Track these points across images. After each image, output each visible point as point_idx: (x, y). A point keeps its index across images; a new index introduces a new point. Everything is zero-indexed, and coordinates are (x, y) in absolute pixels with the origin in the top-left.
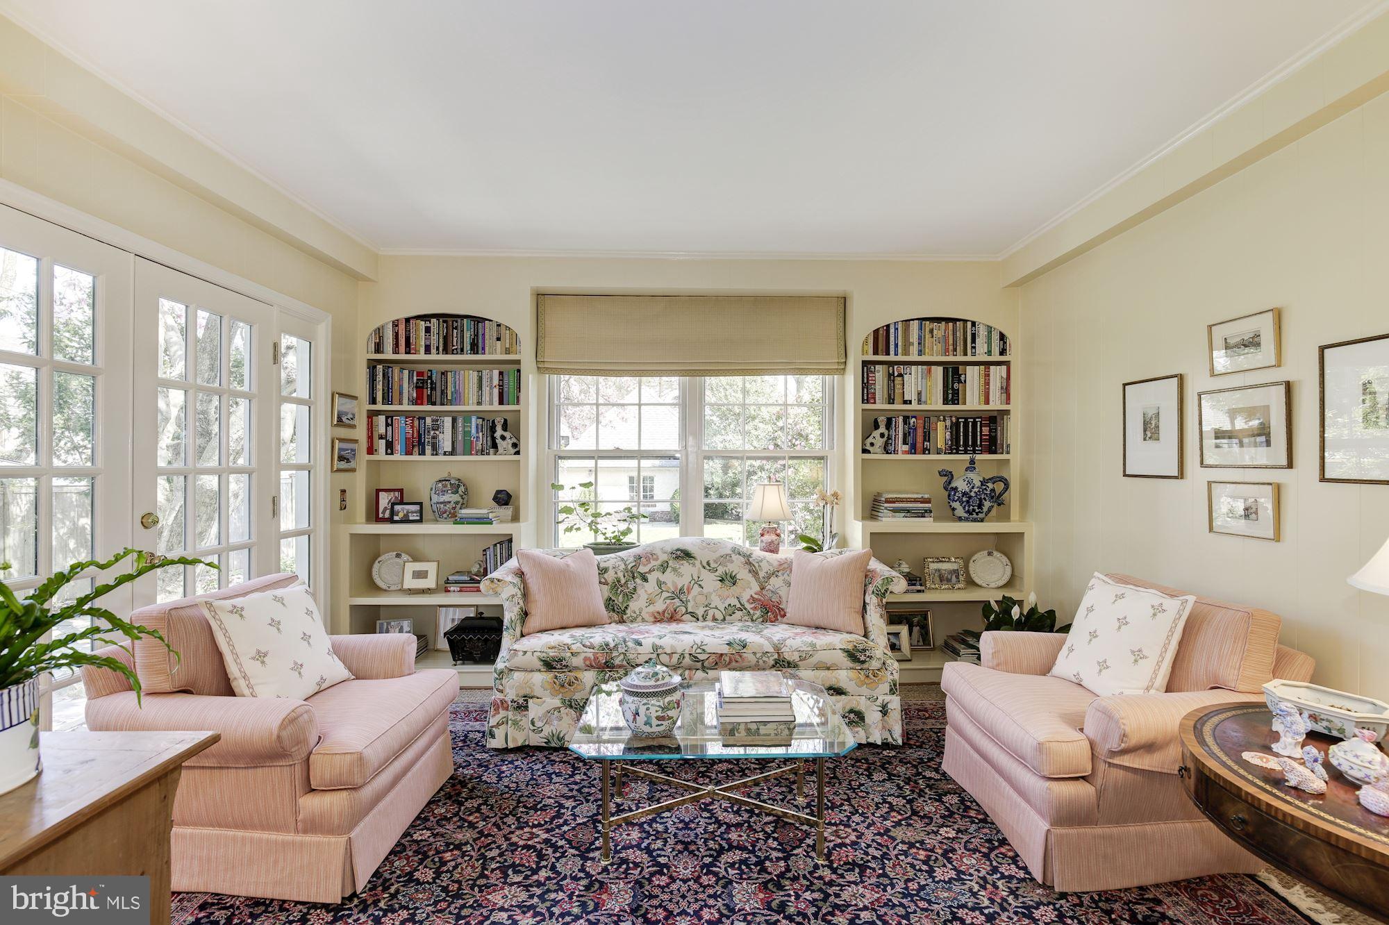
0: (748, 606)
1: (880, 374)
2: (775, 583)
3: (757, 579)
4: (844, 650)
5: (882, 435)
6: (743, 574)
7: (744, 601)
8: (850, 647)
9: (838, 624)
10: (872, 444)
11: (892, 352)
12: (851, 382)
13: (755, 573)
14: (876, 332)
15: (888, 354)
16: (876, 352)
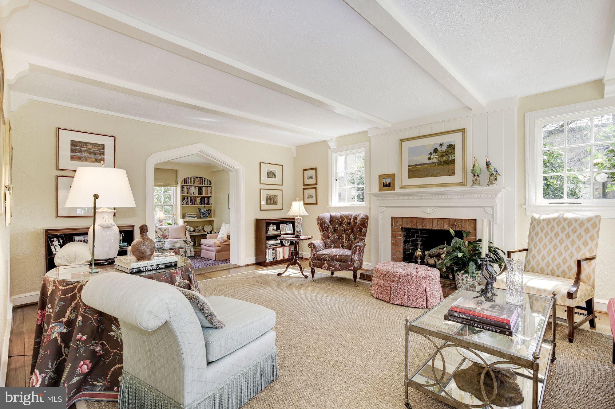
0: (160, 237)
1: (185, 188)
2: (165, 232)
3: (162, 231)
4: (183, 241)
5: (186, 201)
6: (158, 231)
7: (159, 236)
8: (184, 240)
9: (181, 237)
10: (184, 203)
11: (188, 183)
12: (179, 189)
13: (161, 230)
14: (185, 179)
15: (187, 184)
16: (184, 183)
